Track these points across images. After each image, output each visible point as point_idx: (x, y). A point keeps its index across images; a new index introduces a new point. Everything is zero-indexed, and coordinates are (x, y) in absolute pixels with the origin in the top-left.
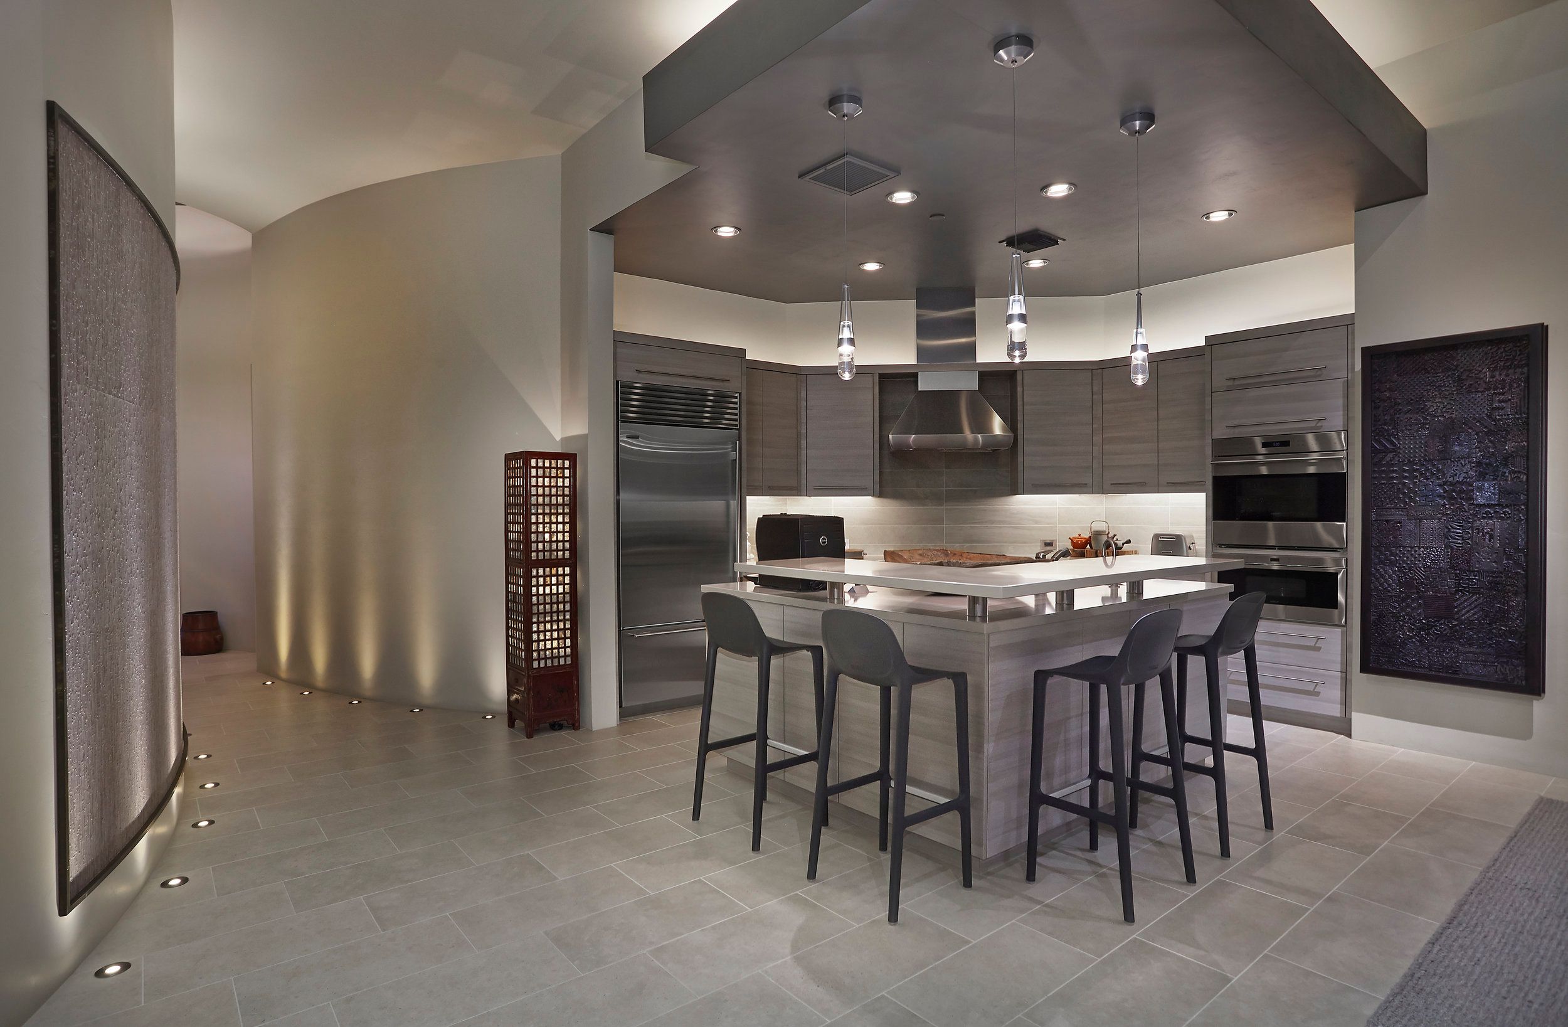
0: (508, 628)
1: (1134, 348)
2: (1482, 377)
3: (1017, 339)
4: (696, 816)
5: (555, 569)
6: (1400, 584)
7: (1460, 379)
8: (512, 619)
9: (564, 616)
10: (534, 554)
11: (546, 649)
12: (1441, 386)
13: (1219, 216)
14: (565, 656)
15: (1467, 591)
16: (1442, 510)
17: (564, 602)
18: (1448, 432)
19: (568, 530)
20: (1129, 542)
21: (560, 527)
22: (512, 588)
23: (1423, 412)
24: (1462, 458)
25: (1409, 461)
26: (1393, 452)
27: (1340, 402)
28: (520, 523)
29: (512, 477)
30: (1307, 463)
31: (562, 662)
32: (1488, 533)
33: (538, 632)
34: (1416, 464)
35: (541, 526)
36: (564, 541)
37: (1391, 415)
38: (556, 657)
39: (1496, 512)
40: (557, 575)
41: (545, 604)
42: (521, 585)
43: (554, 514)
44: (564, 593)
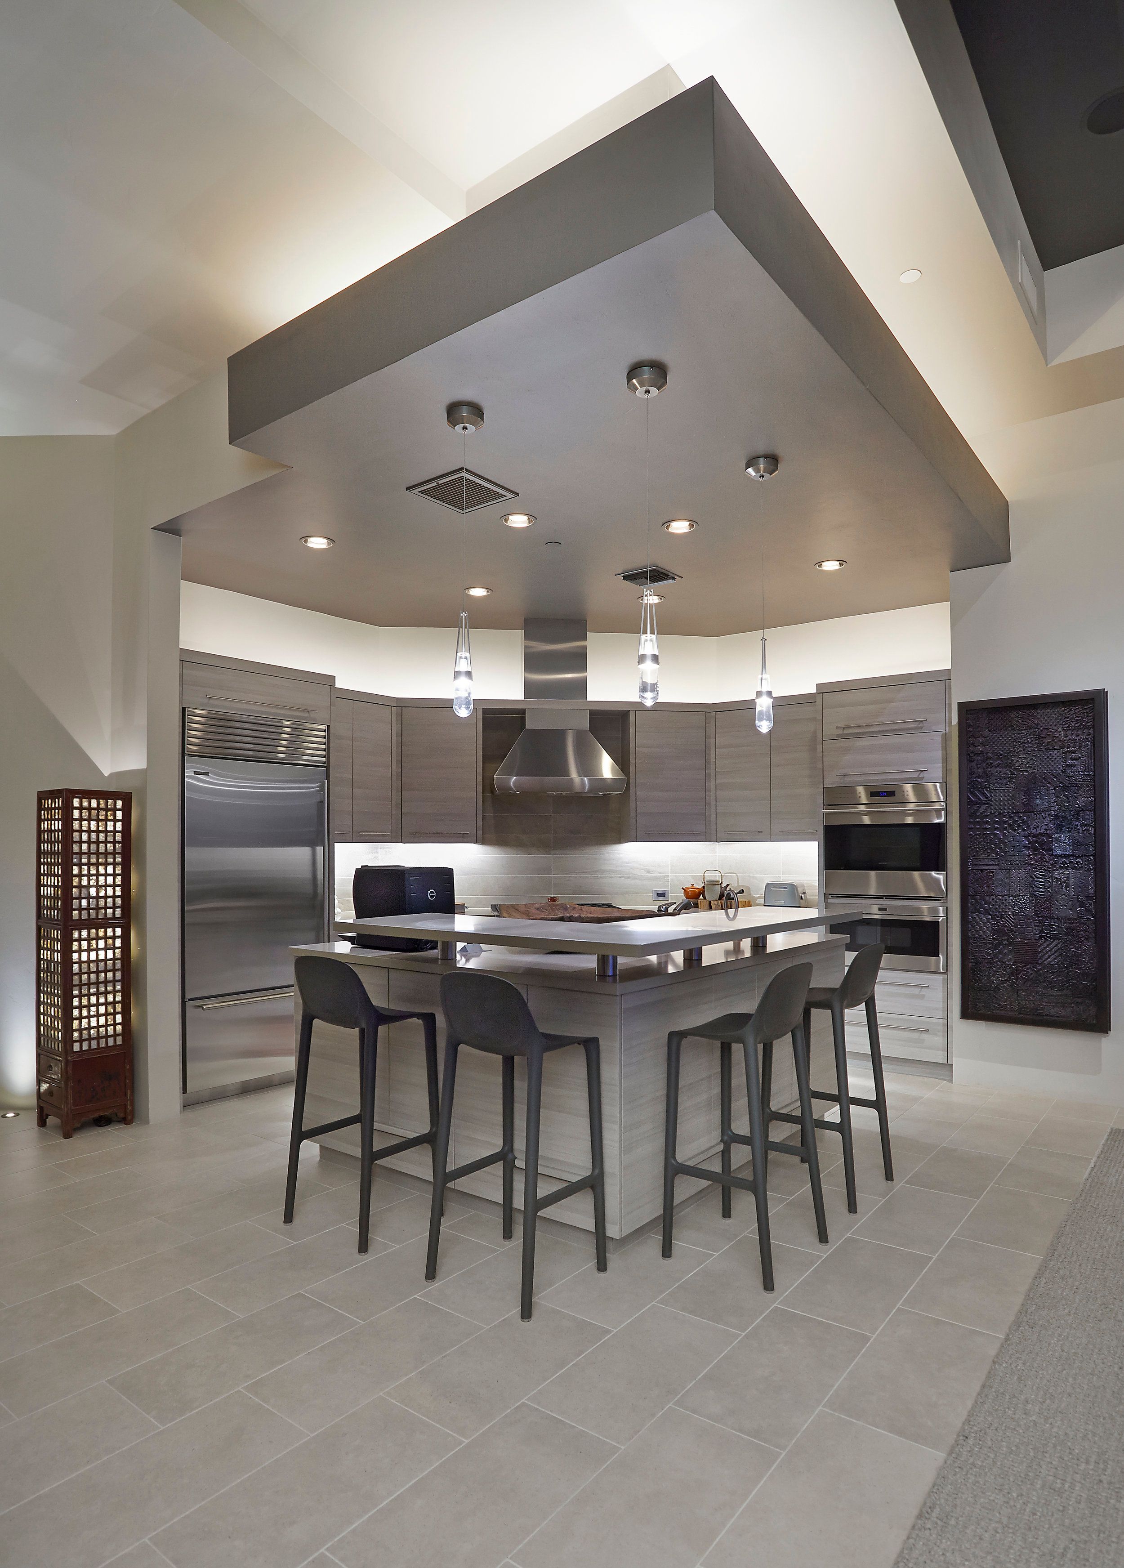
0: (39, 1003)
1: (759, 694)
2: (1057, 735)
3: (649, 680)
4: (289, 1217)
5: (103, 930)
6: (994, 931)
7: (1040, 738)
8: (44, 993)
9: (114, 987)
10: (75, 913)
11: (89, 1028)
12: (1025, 743)
13: (831, 566)
14: (115, 1035)
15: (1048, 937)
16: (1027, 860)
17: (114, 970)
18: (1032, 785)
19: (119, 883)
20: (742, 892)
21: (110, 880)
22: (46, 954)
23: (1010, 767)
24: (1043, 812)
25: (1000, 813)
26: (986, 804)
27: (939, 754)
28: (58, 875)
29: (48, 820)
30: (905, 814)
31: (111, 1042)
32: (1064, 882)
33: (80, 1007)
34: (1005, 816)
35: (85, 878)
36: (114, 897)
37: (984, 769)
38: (102, 1037)
39: (1071, 862)
40: (105, 938)
41: (89, 973)
42: (58, 951)
43: (101, 864)
44: (114, 959)
